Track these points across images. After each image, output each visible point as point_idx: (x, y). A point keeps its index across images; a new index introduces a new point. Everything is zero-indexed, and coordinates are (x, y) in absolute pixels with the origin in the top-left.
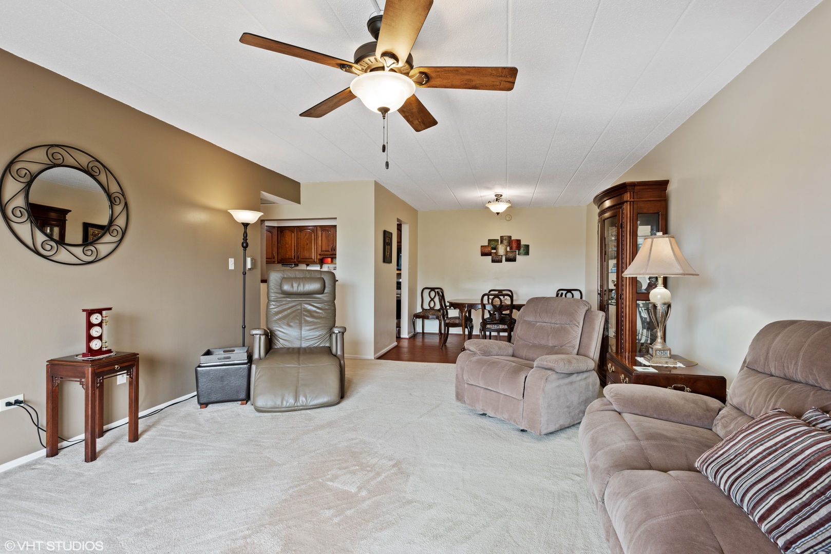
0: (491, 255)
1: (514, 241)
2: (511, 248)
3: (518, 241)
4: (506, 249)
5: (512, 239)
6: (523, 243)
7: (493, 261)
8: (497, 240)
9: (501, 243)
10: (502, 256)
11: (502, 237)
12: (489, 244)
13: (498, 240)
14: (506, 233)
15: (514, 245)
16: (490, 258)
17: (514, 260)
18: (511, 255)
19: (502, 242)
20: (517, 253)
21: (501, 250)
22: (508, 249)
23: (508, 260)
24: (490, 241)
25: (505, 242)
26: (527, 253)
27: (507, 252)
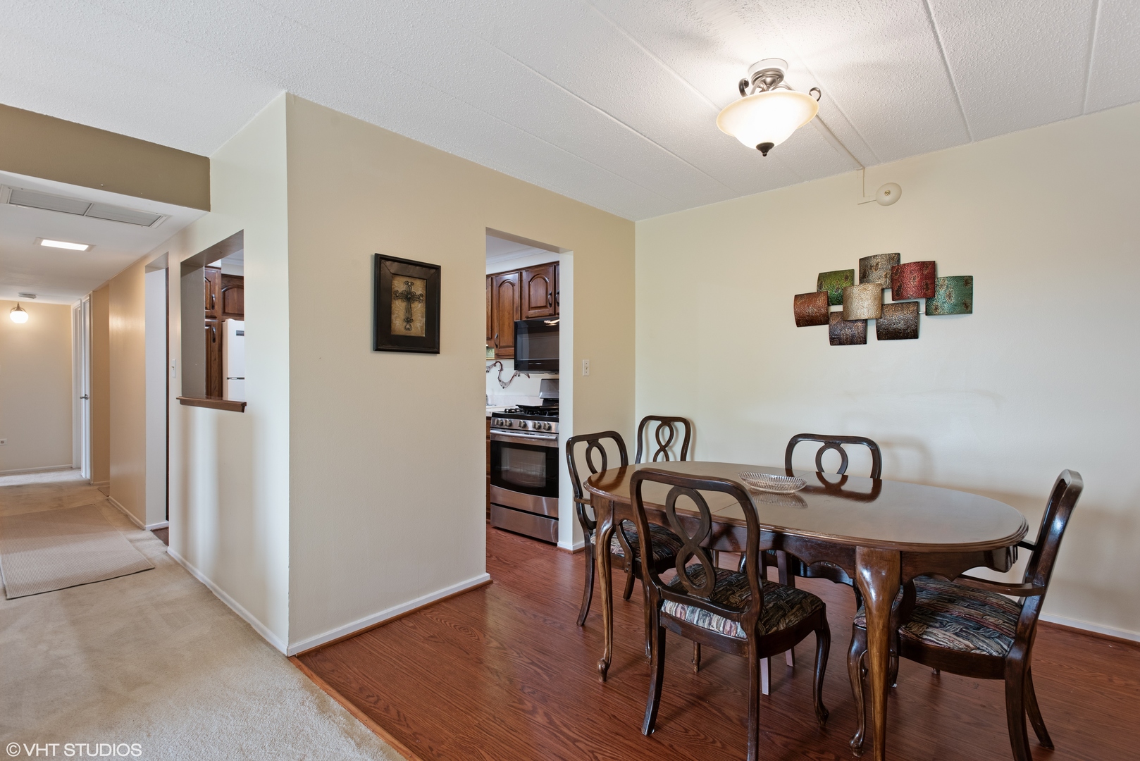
0: (826, 322)
1: (907, 271)
2: (897, 295)
3: (928, 270)
4: (882, 298)
5: (902, 262)
6: (944, 271)
7: (835, 340)
8: (848, 275)
9: (861, 281)
10: (865, 321)
11: (863, 261)
12: (820, 286)
13: (852, 272)
14: (879, 247)
15: (912, 283)
16: (824, 329)
17: (911, 333)
18: (897, 318)
19: (864, 278)
20: (923, 308)
21: (863, 303)
22: (888, 298)
23: (886, 334)
24: (823, 277)
25: (880, 277)
26: (965, 306)
27: (882, 306)
